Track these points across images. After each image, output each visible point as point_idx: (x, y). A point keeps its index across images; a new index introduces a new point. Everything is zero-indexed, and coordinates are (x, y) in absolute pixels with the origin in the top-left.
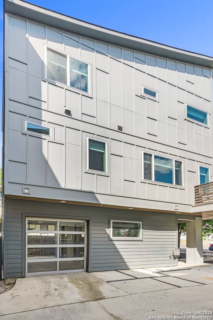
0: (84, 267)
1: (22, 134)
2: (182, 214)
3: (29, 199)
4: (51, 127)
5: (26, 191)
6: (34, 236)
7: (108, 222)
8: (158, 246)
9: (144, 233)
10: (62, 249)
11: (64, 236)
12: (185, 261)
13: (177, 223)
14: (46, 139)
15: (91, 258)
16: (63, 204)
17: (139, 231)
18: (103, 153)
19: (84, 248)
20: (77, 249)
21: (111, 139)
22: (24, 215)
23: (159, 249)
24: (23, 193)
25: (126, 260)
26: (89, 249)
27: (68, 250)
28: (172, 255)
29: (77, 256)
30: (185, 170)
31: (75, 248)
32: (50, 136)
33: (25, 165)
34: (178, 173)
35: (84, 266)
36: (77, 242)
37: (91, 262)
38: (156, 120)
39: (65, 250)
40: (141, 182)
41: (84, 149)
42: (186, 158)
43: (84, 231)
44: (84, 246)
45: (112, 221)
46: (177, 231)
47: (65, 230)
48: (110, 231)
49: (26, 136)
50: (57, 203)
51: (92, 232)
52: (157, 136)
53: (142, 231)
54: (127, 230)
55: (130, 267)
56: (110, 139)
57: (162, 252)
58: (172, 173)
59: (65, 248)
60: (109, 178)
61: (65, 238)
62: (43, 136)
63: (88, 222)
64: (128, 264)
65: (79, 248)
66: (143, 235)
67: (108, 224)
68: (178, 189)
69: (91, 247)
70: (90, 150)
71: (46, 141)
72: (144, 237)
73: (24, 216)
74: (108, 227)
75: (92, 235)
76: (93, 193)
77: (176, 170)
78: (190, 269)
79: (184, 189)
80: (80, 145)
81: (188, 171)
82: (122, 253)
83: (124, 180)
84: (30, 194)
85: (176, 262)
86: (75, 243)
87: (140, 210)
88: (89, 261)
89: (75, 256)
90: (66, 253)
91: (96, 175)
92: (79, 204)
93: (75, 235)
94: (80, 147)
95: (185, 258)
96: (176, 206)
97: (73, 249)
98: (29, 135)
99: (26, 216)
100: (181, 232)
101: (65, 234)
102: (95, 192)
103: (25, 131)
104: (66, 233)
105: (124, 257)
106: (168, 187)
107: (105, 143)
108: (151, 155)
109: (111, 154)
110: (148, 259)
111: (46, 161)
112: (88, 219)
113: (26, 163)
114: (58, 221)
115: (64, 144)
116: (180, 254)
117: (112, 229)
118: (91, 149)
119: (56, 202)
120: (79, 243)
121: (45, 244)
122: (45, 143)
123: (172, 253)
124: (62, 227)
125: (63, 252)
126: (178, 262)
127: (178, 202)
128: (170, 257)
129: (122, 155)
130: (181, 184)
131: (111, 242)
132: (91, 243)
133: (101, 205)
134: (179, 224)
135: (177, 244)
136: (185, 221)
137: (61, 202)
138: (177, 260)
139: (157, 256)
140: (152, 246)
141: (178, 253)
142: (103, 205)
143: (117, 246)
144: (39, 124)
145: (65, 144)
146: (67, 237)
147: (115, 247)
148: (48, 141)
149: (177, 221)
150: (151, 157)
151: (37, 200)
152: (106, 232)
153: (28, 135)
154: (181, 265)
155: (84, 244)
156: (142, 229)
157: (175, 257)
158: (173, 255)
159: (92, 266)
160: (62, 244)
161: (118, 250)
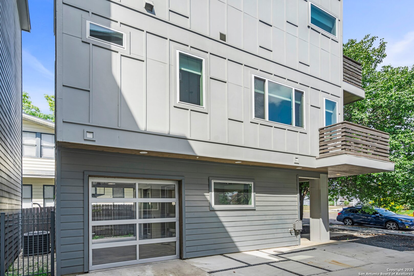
0: (175, 251)
1: (83, 42)
2: (303, 169)
3: (94, 149)
4: (125, 32)
5: (89, 136)
6: (103, 205)
7: (208, 184)
8: (275, 217)
9: (257, 199)
10: (145, 225)
11: (146, 205)
12: (309, 238)
13: (299, 182)
14: (117, 52)
15: (185, 238)
16: (143, 155)
17: (251, 195)
18: (200, 76)
19: (175, 222)
20: (166, 225)
21: (211, 54)
22: (87, 174)
23: (277, 222)
24: (85, 140)
25: (235, 239)
26: (182, 225)
27: (153, 228)
28: (292, 229)
29: (166, 236)
30: (307, 104)
31: (163, 224)
32: (123, 47)
33: (87, 93)
34: (299, 107)
35: (175, 249)
36: (166, 214)
37: (185, 244)
38: (271, 26)
39: (149, 227)
40: (251, 122)
41: (172, 68)
42: (309, 87)
43: (175, 197)
44: (175, 220)
45: (213, 182)
46: (298, 194)
47: (149, 196)
48: (211, 196)
49: (88, 45)
50: (135, 155)
51: (186, 198)
52: (272, 51)
53: (254, 195)
54: (236, 193)
55: (241, 249)
56: (209, 53)
57: (280, 226)
58: (291, 109)
59: (149, 224)
60: (208, 115)
61: (149, 208)
62: (114, 46)
63: (180, 183)
64: (238, 244)
65: (169, 223)
66: (255, 201)
67: (208, 185)
68: (299, 132)
69: (185, 221)
70: (180, 70)
71: (119, 55)
72: (257, 204)
73: (86, 177)
74: (208, 191)
75: (186, 204)
76: (186, 139)
77: (296, 104)
78: (314, 249)
79: (306, 134)
80: (167, 62)
81: (311, 106)
82: (229, 229)
83: (229, 119)
84: (94, 141)
85: (298, 239)
86: (163, 217)
87: (251, 164)
88: (182, 243)
89: (163, 236)
90: (150, 231)
91: (190, 110)
92: (167, 156)
93: (163, 204)
94: (167, 66)
95: (309, 233)
96: (296, 158)
97: (160, 225)
98: (93, 45)
99: (89, 176)
100: (304, 195)
101: (148, 203)
102: (188, 137)
103: (87, 37)
104: (150, 200)
105: (232, 234)
106: (287, 130)
107: (201, 61)
108: (264, 81)
109: (211, 78)
110: (264, 237)
111: (118, 87)
112: (179, 178)
113: (89, 91)
114: (137, 182)
115: (143, 61)
116: (303, 227)
117: (213, 193)
118: (183, 69)
119: (133, 153)
120: (168, 216)
121: (119, 219)
122: (115, 57)
123: (292, 226)
124: (144, 190)
125: (146, 230)
126: (301, 239)
127: (298, 153)
128: (291, 232)
129: (225, 80)
130: (302, 126)
131: (213, 213)
132: (185, 216)
133: (198, 158)
134: (301, 184)
135: (298, 213)
136: (308, 179)
137: (141, 153)
138: (299, 236)
139: (275, 231)
140: (268, 218)
141: (299, 227)
142: (200, 157)
143: (222, 219)
144: (107, 26)
145: (145, 61)
146: (152, 206)
147: (219, 219)
148: (121, 55)
149: (298, 180)
150: (264, 84)
151: (105, 151)
152: (206, 198)
153: (91, 45)
154: (304, 243)
155: (175, 217)
156: (254, 192)
157: (297, 233)
158: (294, 229)
159: (188, 249)
160: (144, 218)
161: (223, 225)
